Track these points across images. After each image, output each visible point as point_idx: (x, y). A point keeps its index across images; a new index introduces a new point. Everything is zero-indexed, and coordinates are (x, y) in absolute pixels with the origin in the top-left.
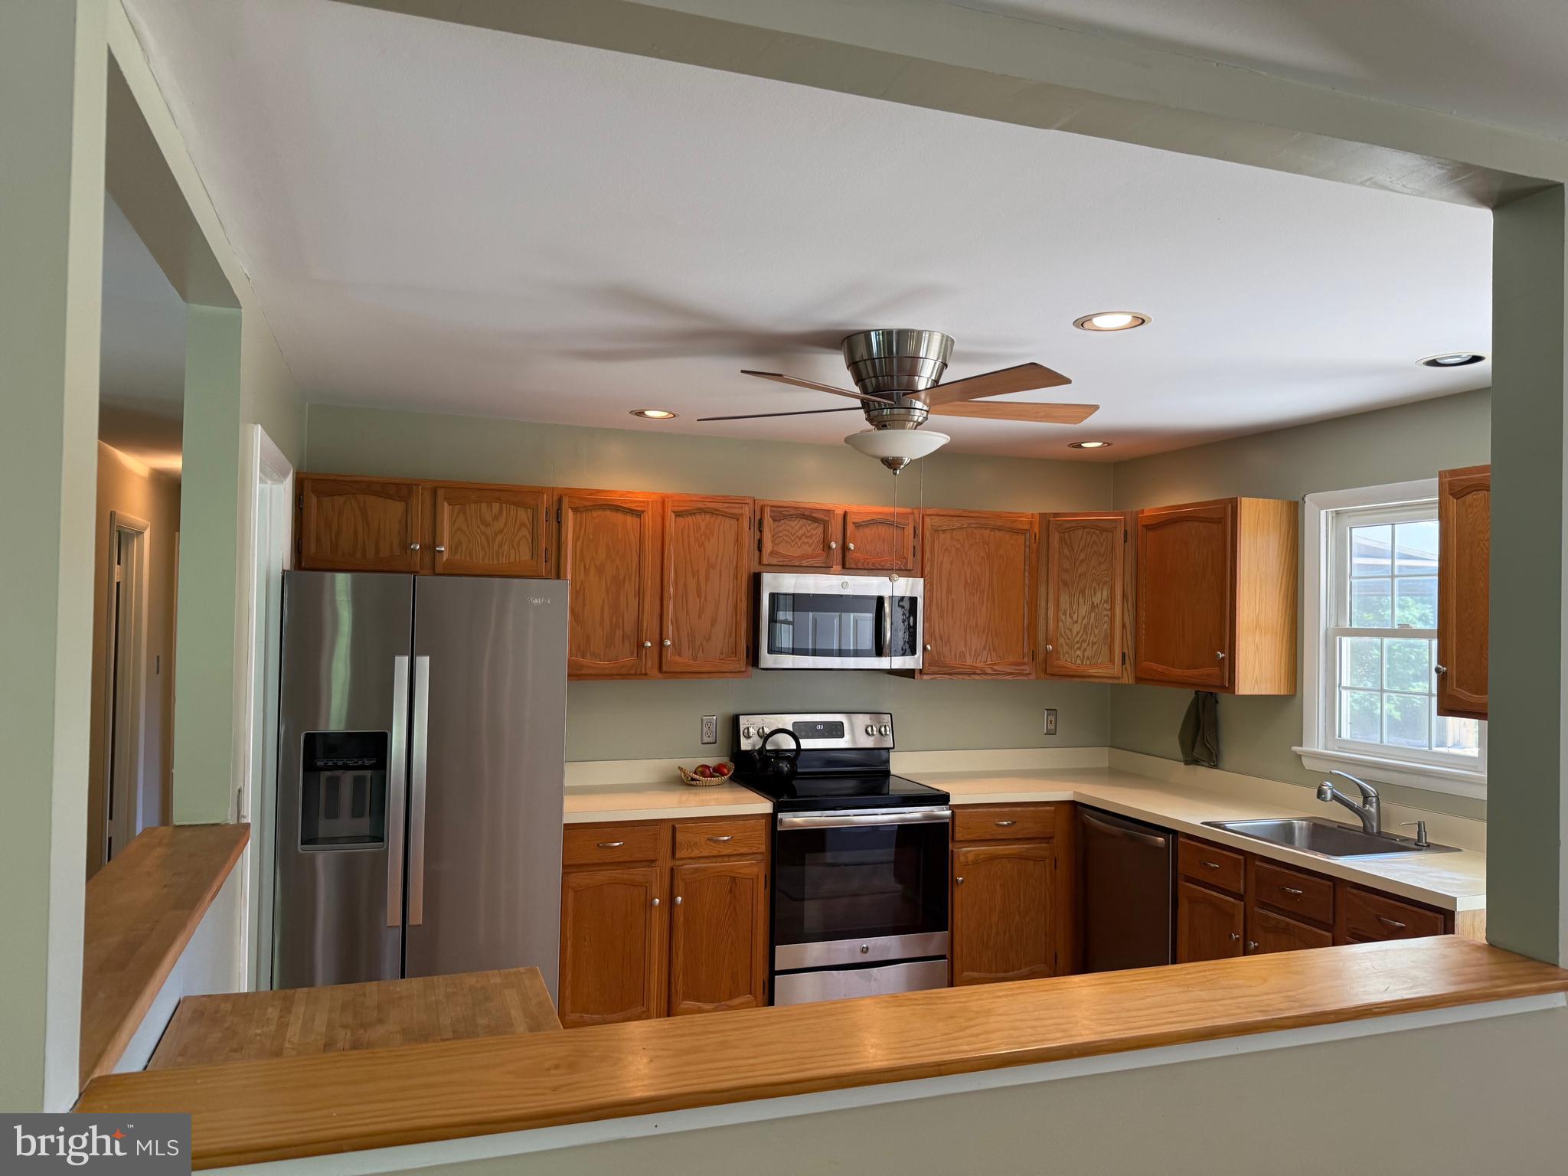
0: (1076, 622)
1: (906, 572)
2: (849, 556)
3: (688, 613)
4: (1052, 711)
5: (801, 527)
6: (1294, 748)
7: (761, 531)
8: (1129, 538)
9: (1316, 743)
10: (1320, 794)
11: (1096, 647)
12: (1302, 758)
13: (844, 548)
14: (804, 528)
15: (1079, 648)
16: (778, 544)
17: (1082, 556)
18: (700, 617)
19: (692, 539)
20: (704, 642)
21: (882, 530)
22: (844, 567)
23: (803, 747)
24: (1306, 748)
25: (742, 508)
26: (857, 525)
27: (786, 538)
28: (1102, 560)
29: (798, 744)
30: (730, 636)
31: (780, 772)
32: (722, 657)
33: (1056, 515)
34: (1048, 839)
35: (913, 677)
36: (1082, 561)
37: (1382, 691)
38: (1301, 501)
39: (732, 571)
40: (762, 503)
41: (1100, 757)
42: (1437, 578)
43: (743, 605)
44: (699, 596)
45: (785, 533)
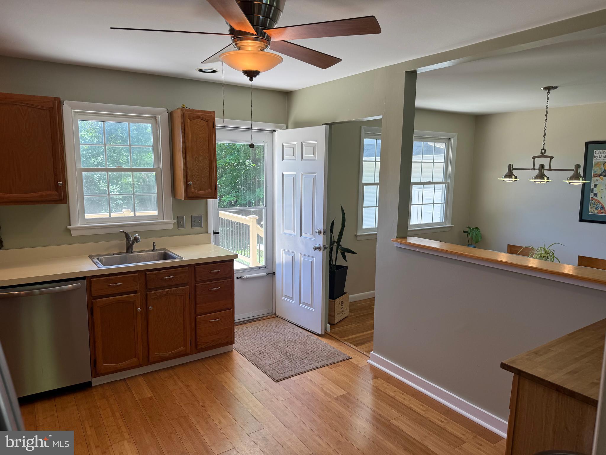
6: (69, 227)
9: (76, 222)
12: (71, 231)
24: (73, 226)
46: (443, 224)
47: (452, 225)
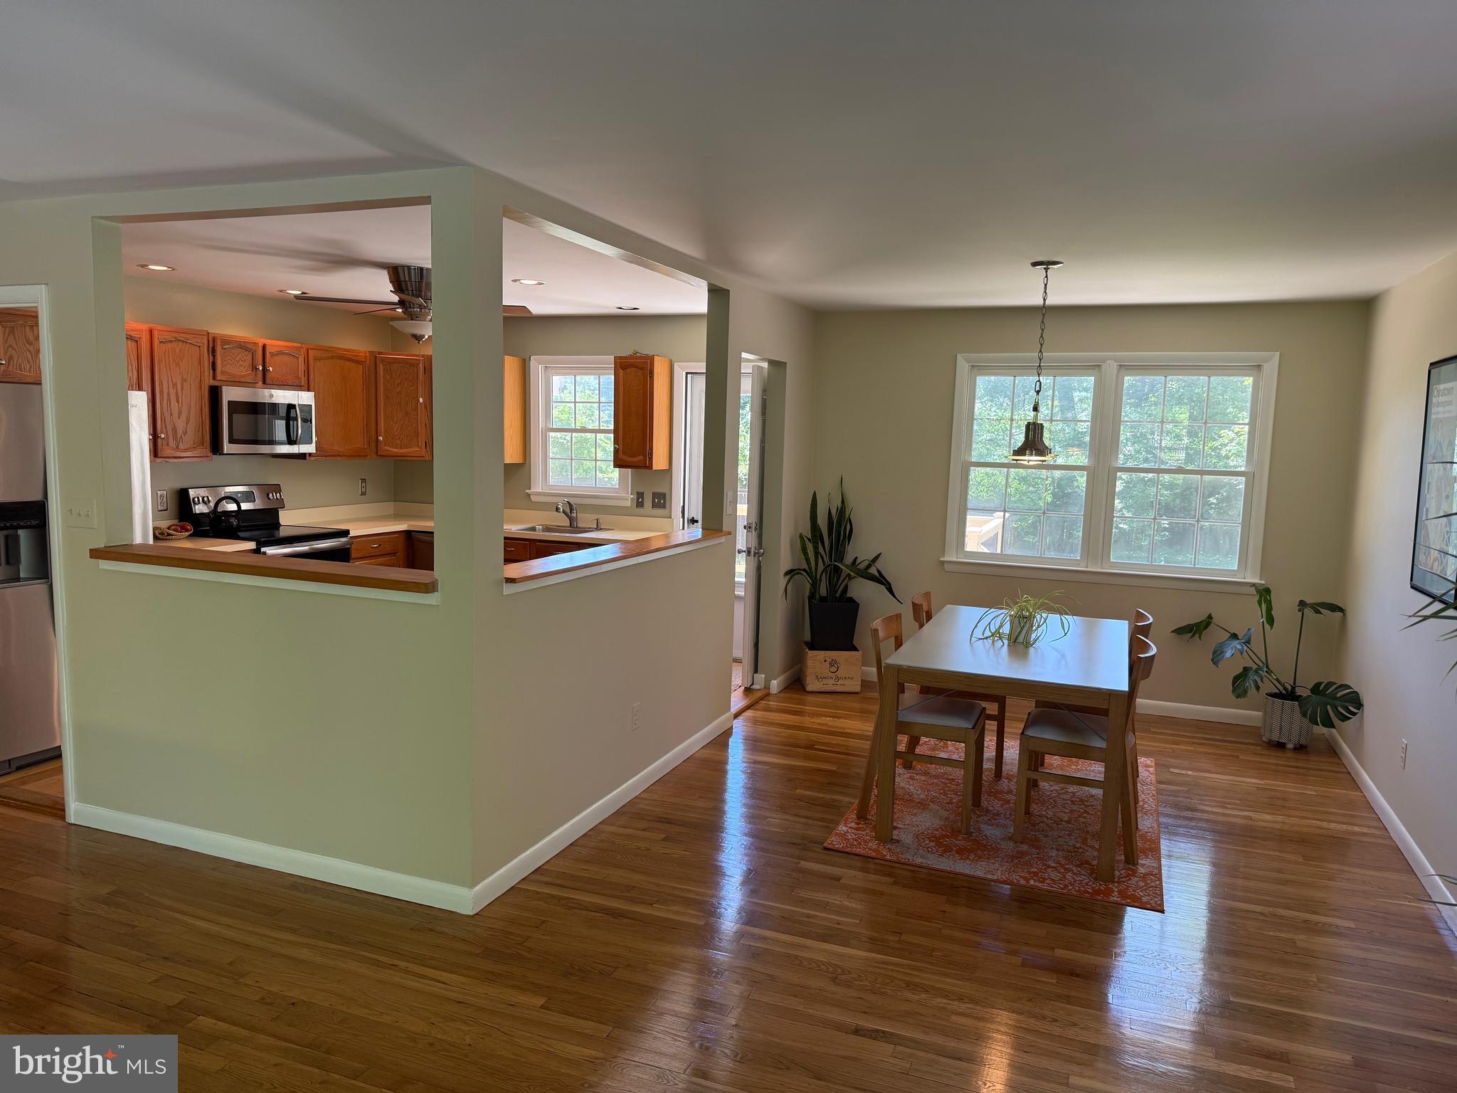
0: (396, 423)
1: (299, 387)
2: (268, 376)
3: (171, 414)
4: (363, 480)
5: (238, 354)
6: (527, 491)
7: (214, 356)
8: (427, 370)
9: (537, 487)
10: (557, 509)
11: (408, 438)
12: (531, 496)
13: (265, 370)
14: (240, 355)
15: (399, 439)
16: (226, 365)
17: (398, 381)
18: (179, 418)
19: (171, 361)
20: (183, 436)
21: (286, 358)
22: (264, 382)
23: (243, 508)
24: (533, 490)
25: (202, 338)
26: (272, 355)
27: (230, 362)
28: (411, 384)
29: (239, 506)
30: (199, 431)
31: (231, 524)
32: (195, 446)
33: (380, 353)
34: (394, 554)
35: (305, 459)
36: (398, 384)
37: (572, 459)
38: (527, 359)
39: (197, 385)
40: (213, 335)
41: (389, 507)
42: (613, 404)
43: (206, 410)
44: (178, 402)
45: (229, 357)
46: (1235, 575)
47: (1260, 580)
